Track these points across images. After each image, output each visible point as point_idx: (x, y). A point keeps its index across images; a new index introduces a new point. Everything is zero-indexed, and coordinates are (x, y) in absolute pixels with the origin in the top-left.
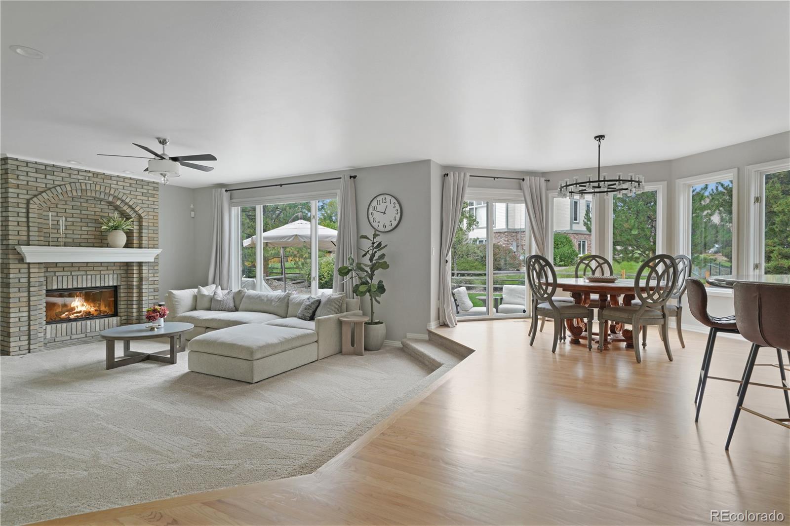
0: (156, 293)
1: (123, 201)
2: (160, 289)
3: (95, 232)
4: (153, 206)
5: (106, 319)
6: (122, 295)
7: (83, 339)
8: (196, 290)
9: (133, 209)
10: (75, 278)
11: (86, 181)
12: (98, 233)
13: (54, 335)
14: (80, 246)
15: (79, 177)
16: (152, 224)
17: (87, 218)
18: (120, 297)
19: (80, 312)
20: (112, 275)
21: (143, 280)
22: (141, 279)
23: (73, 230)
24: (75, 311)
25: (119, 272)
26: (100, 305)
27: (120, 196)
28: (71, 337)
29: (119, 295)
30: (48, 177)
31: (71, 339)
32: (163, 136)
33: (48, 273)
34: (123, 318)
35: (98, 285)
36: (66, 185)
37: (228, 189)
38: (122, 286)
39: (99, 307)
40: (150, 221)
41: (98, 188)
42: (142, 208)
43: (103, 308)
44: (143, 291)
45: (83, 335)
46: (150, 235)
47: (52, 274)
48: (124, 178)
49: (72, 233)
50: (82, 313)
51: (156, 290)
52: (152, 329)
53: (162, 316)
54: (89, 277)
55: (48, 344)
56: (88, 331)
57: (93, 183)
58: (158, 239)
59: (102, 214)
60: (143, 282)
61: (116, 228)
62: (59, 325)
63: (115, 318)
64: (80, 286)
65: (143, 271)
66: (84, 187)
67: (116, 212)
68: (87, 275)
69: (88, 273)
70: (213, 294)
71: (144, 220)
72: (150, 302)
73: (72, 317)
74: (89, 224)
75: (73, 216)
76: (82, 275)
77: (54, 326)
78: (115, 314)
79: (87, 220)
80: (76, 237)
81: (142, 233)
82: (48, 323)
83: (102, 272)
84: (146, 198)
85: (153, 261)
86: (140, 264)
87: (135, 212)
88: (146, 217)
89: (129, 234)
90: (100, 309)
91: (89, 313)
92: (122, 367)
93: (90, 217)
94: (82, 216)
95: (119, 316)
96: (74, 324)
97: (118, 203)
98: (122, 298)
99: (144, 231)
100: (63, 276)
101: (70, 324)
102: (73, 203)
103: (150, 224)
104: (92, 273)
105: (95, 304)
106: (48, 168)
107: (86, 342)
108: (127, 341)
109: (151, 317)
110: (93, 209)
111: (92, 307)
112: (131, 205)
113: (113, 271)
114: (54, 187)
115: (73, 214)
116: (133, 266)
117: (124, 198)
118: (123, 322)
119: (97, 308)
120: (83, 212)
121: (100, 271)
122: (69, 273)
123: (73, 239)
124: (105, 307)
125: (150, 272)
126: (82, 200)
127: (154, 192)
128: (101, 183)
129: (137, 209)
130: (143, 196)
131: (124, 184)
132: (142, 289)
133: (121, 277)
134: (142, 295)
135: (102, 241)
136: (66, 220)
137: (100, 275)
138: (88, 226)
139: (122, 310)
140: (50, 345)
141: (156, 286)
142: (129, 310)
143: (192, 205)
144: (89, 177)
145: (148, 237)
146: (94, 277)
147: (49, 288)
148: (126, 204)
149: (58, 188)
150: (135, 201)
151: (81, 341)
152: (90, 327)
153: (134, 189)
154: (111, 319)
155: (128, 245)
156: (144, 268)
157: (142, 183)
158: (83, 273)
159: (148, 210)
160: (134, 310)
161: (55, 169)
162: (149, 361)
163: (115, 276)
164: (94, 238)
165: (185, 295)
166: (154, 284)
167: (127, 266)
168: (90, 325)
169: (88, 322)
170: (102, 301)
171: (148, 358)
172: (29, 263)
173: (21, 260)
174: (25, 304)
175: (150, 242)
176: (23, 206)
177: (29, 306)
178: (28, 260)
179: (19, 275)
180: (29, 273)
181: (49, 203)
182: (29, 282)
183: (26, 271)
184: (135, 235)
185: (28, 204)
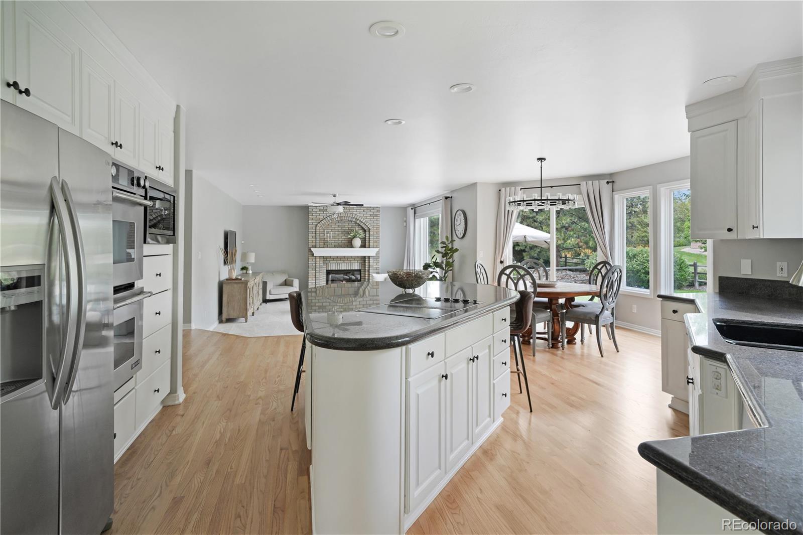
1: (360, 221)
4: (376, 222)
6: (363, 275)
10: (339, 264)
12: (348, 240)
14: (341, 247)
16: (376, 233)
17: (345, 232)
20: (356, 264)
22: (369, 266)
25: (361, 261)
27: (358, 218)
29: (361, 275)
30: (325, 212)
32: (334, 193)
33: (326, 262)
35: (350, 269)
36: (332, 216)
37: (413, 208)
38: (361, 270)
40: (375, 231)
41: (346, 215)
42: (370, 223)
44: (371, 274)
46: (375, 240)
47: (329, 262)
48: (360, 207)
57: (344, 213)
58: (379, 242)
60: (370, 268)
61: (356, 236)
64: (341, 269)
65: (370, 261)
66: (340, 215)
69: (345, 262)
71: (372, 231)
74: (345, 235)
84: (373, 217)
85: (375, 255)
86: (369, 257)
87: (366, 226)
88: (373, 229)
89: (363, 239)
94: (342, 231)
97: (358, 222)
98: (362, 277)
99: (371, 237)
100: (333, 263)
102: (338, 224)
104: (347, 262)
106: (325, 208)
110: (347, 226)
112: (364, 223)
113: (357, 261)
114: (327, 217)
115: (338, 230)
116: (366, 259)
117: (360, 219)
120: (343, 228)
121: (351, 261)
122: (336, 262)
123: (338, 243)
125: (374, 262)
126: (341, 222)
127: (377, 213)
128: (347, 213)
129: (367, 224)
130: (371, 216)
131: (360, 211)
132: (370, 272)
133: (361, 265)
135: (350, 245)
137: (351, 263)
141: (377, 271)
143: (405, 218)
145: (373, 241)
146: (348, 264)
147: (327, 269)
148: (362, 222)
150: (366, 220)
153: (365, 213)
155: (363, 246)
156: (371, 259)
157: (370, 209)
158: (342, 262)
159: (374, 224)
163: (358, 264)
164: (346, 242)
167: (364, 258)
172: (316, 257)
173: (313, 255)
174: (314, 276)
175: (374, 244)
176: (314, 228)
177: (316, 277)
178: (315, 255)
179: (312, 262)
180: (316, 261)
181: (327, 224)
182: (316, 266)
183: (315, 260)
184: (367, 240)
185: (316, 227)
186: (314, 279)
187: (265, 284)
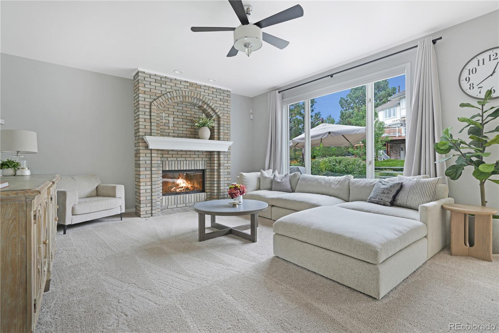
0: (229, 176)
1: (208, 105)
2: (231, 174)
3: (191, 129)
4: (227, 109)
5: (198, 194)
6: (208, 176)
7: (184, 208)
8: (259, 173)
9: (214, 111)
10: (179, 162)
11: (185, 89)
12: (193, 130)
13: (167, 204)
14: (185, 138)
15: (181, 86)
17: (186, 119)
18: (206, 178)
19: (182, 187)
20: (201, 161)
21: (221, 165)
22: (219, 165)
23: (178, 127)
24: (180, 186)
25: (205, 159)
26: (194, 182)
27: (206, 101)
28: (177, 206)
29: (205, 177)
30: (163, 86)
31: (177, 207)
33: (163, 158)
34: (208, 194)
35: (193, 168)
36: (173, 92)
37: (280, 91)
38: (207, 170)
39: (193, 184)
40: (225, 120)
41: (193, 95)
43: (196, 185)
44: (221, 174)
45: (184, 205)
46: (225, 131)
47: (166, 159)
48: (209, 87)
49: (177, 129)
50: (183, 188)
51: (229, 173)
52: (234, 205)
53: (242, 193)
54: (188, 162)
55: (164, 210)
56: (187, 202)
57: (190, 91)
58: (230, 134)
59: (195, 116)
60: (221, 167)
61: (204, 125)
62: (170, 197)
63: (203, 193)
64: (182, 169)
65: (221, 158)
66: (184, 94)
67: (204, 115)
68: (186, 161)
69: (187, 159)
70: (272, 177)
71: (221, 120)
72: (226, 182)
73: (178, 190)
74: (188, 124)
75: (178, 117)
76: (183, 161)
77: (167, 197)
78: (203, 191)
79: (186, 120)
80: (180, 133)
81: (220, 129)
82: (163, 195)
83: (195, 159)
84: (222, 103)
85: (227, 151)
86: (219, 153)
87: (216, 113)
88: (222, 117)
89: (212, 130)
90: (194, 185)
91: (187, 188)
92: (211, 240)
93: (188, 118)
94: (183, 117)
95: (206, 192)
96: (179, 196)
97: (205, 106)
98: (207, 179)
99: (221, 128)
100: (172, 161)
101: (176, 196)
102: (178, 108)
103: (226, 123)
104: (190, 159)
105: (191, 182)
106: (163, 79)
107: (186, 211)
108: (213, 215)
109: (233, 194)
110: (190, 112)
111: (189, 184)
112: (213, 108)
113: (202, 158)
114: (166, 94)
115: (178, 115)
116: (215, 155)
117: (209, 103)
118: (208, 196)
119: (192, 185)
120: (184, 114)
121: (194, 158)
122: (175, 159)
124: (197, 185)
125: (225, 159)
126: (183, 106)
127: (228, 98)
128: (194, 91)
129: (217, 111)
130: (220, 101)
131: (209, 92)
132: (220, 172)
133: (207, 163)
134: (220, 176)
135: (195, 135)
136: (174, 120)
137: (194, 160)
138: (187, 125)
139: (208, 188)
140: (165, 211)
141: (229, 170)
142: (212, 188)
143: (251, 110)
144: (187, 86)
145: (224, 133)
146: (190, 162)
147: (164, 169)
148: (210, 107)
149: (168, 94)
150: (216, 105)
151: (183, 209)
152: (188, 199)
153: (215, 96)
154: (201, 194)
155: (212, 138)
156: (221, 156)
157: (220, 91)
158: (184, 159)
159: (224, 112)
160: (215, 188)
161: (167, 80)
162: (231, 235)
163: (203, 162)
164: (190, 133)
165: (251, 177)
166: (228, 169)
167: (211, 154)
168: (188, 197)
169: (187, 195)
170: (195, 180)
171: (231, 232)
172: (151, 150)
173: (147, 147)
174: (149, 180)
175: (225, 137)
176: (148, 107)
177: (151, 181)
178: (150, 147)
179: (145, 158)
180: (151, 157)
181: (163, 106)
182: (151, 164)
183: (149, 155)
184: (216, 131)
185: (151, 105)
186: (150, 183)
187: (62, 196)
